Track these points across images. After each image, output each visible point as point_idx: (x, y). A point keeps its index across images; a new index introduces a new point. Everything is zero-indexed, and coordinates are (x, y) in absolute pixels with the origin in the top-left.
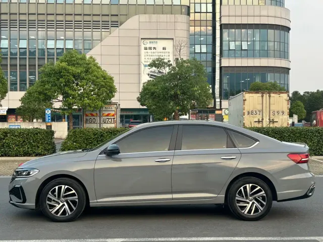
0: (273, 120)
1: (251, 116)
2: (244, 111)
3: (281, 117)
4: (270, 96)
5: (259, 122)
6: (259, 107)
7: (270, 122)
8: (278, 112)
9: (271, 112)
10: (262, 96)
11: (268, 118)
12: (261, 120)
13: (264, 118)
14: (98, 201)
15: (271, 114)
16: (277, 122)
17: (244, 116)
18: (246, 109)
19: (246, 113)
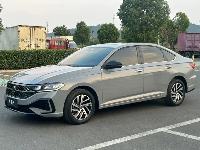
0: (37, 45)
1: (24, 42)
2: (19, 39)
3: (42, 43)
4: (35, 29)
5: (29, 46)
6: (29, 37)
7: (35, 46)
8: (40, 40)
9: (36, 39)
10: (30, 29)
11: (34, 44)
12: (30, 45)
13: (32, 44)
14: (104, 104)
15: (36, 41)
16: (40, 46)
17: (19, 43)
18: (20, 37)
19: (20, 40)
